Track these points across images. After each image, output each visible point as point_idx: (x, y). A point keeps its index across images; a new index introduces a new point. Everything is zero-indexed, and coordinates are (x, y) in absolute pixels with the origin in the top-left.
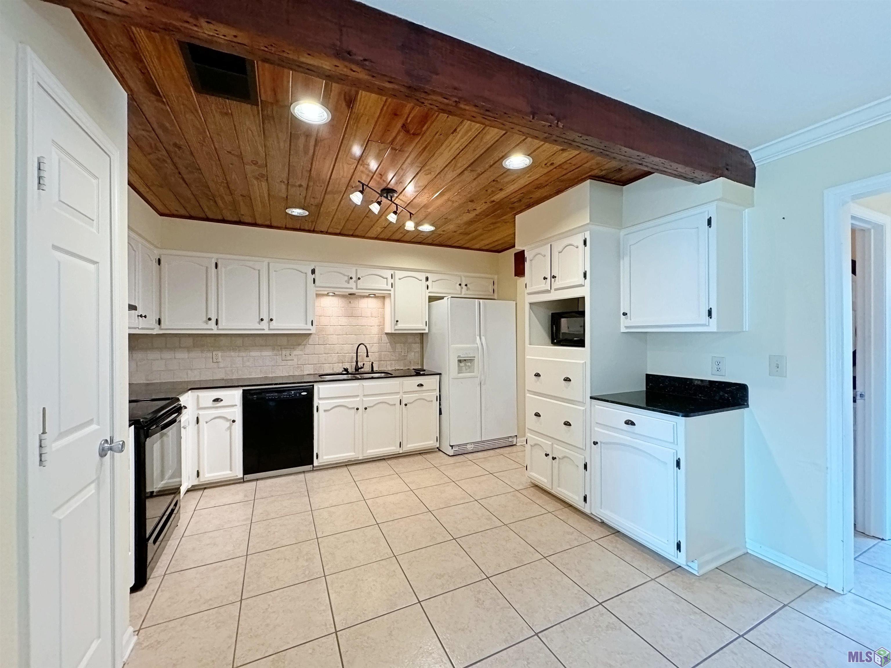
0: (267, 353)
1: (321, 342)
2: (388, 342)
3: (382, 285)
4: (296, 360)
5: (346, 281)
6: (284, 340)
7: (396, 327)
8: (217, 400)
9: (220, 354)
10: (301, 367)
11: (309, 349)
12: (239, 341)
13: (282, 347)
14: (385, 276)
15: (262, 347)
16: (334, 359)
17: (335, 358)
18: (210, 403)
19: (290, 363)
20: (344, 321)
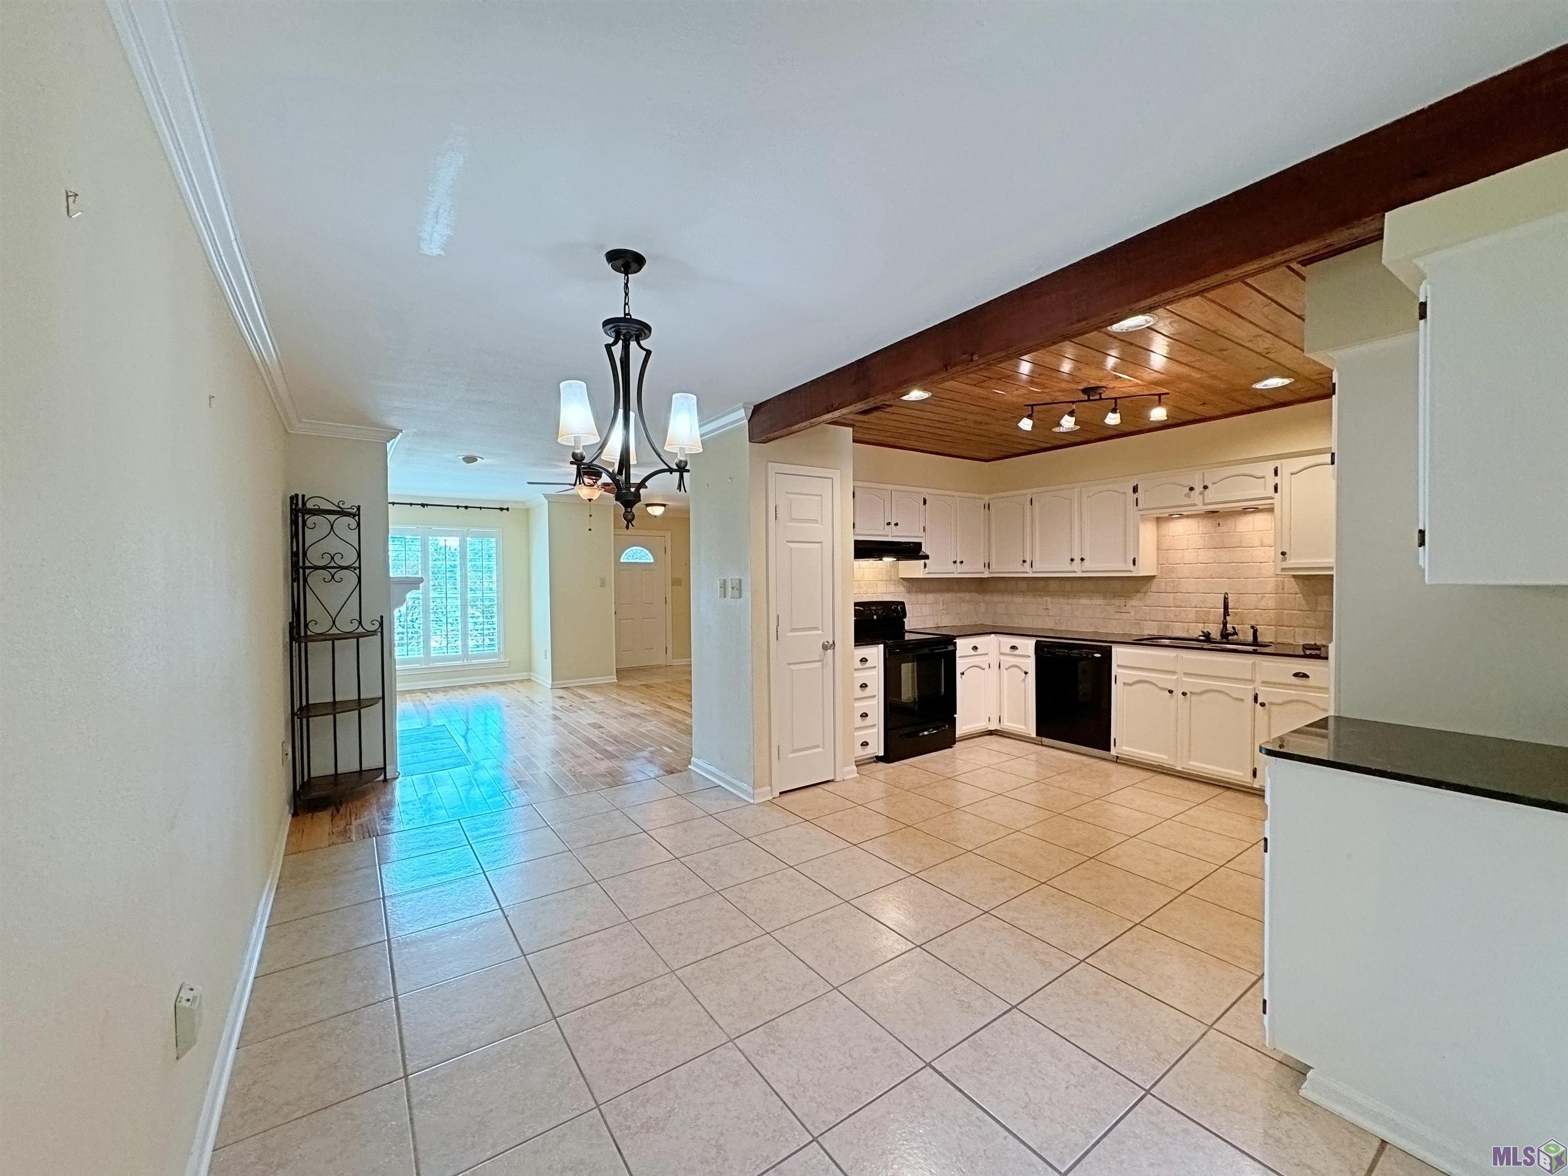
0: (1098, 601)
1: (1168, 589)
2: (1298, 591)
3: (1261, 490)
4: (1133, 613)
5: (1186, 495)
6: (1118, 584)
7: (1286, 565)
8: (1014, 648)
9: (1049, 600)
10: (1139, 623)
11: (1151, 598)
12: (1068, 586)
13: (1116, 595)
14: (1259, 475)
15: (1091, 593)
16: (1190, 616)
17: (1191, 614)
18: (1008, 650)
19: (1125, 616)
20: (1205, 555)
